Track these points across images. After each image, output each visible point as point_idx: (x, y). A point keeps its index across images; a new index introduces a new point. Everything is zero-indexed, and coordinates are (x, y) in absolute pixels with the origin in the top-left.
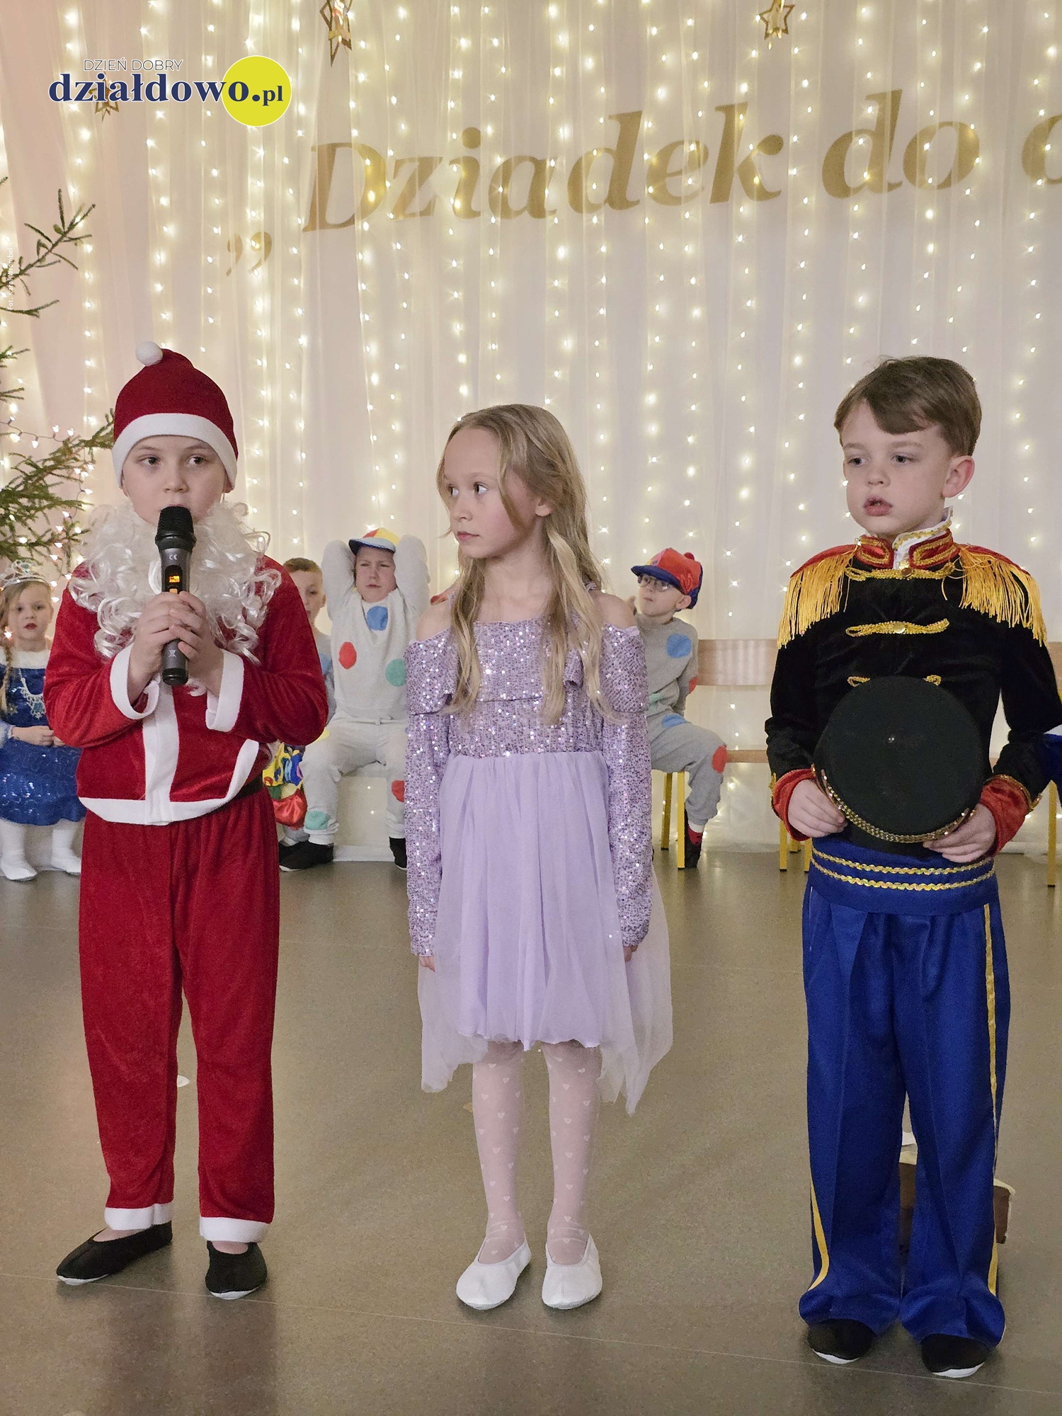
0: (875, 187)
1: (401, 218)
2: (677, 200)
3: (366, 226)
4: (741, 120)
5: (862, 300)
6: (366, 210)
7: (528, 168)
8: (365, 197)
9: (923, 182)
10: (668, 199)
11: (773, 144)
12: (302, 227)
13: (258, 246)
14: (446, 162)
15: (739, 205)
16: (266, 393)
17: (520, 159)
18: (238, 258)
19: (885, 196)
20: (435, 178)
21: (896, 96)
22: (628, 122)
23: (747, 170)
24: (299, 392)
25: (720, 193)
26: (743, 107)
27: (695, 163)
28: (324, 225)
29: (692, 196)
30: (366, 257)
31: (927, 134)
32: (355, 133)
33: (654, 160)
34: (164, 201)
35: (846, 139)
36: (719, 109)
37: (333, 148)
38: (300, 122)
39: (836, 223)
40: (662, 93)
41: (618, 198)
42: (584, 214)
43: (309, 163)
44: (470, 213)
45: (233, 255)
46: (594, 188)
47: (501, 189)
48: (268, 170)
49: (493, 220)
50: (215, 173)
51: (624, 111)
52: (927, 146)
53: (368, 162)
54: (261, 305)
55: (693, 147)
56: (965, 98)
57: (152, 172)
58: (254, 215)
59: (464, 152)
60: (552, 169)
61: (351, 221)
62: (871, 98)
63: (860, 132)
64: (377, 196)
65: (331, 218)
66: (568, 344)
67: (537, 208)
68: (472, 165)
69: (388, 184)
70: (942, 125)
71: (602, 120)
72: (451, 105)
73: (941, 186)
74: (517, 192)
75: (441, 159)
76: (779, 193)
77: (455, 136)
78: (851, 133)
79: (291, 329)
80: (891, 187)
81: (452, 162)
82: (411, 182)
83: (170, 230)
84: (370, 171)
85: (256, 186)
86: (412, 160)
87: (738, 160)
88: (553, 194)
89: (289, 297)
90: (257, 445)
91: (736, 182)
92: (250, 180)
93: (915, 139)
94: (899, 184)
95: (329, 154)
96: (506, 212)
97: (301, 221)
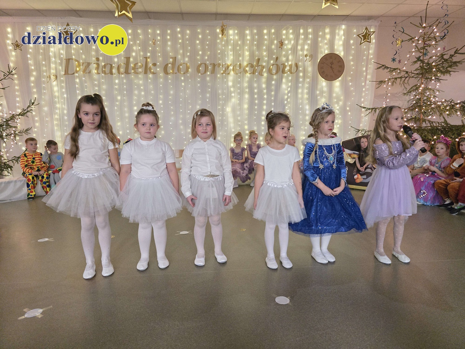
0: (173, 73)
1: (84, 73)
2: (138, 73)
3: (77, 75)
4: (149, 60)
5: (172, 92)
6: (77, 72)
7: (109, 66)
8: (76, 69)
9: (181, 73)
10: (136, 73)
11: (155, 65)
12: (64, 74)
13: (54, 77)
14: (93, 63)
15: (149, 74)
16: (58, 106)
17: (107, 64)
18: (50, 79)
19: (175, 74)
20: (91, 66)
21: (175, 58)
22: (128, 59)
23: (150, 69)
24: (65, 106)
25: (146, 72)
26: (149, 58)
27: (141, 67)
28: (68, 74)
29: (140, 73)
30: (77, 80)
31: (181, 65)
32: (74, 57)
33: (133, 66)
34: (33, 68)
35: (167, 65)
36: (144, 58)
37: (69, 59)
38: (62, 54)
39: (166, 79)
40: (134, 54)
41: (127, 72)
42: (121, 75)
43: (64, 61)
44: (98, 73)
45: (49, 79)
46: (122, 70)
47: (104, 69)
48: (55, 63)
49: (103, 75)
50: (44, 63)
51: (127, 57)
52: (181, 67)
53: (77, 63)
54: (56, 89)
55: (140, 64)
56: (187, 59)
57: (29, 62)
58: (53, 71)
59: (96, 62)
60: (114, 66)
61: (74, 74)
62: (171, 58)
63: (169, 64)
64: (79, 69)
65: (69, 73)
66: (119, 98)
67: (111, 73)
68: (98, 65)
69: (81, 67)
70: (183, 63)
71: (123, 58)
72: (93, 53)
73: (183, 74)
74: (107, 70)
75: (92, 63)
76: (156, 73)
77: (94, 59)
78: (168, 64)
79: (62, 93)
80: (176, 73)
81: (94, 64)
82: (86, 67)
83: (34, 73)
84: (77, 64)
85: (53, 66)
86: (86, 63)
87: (148, 67)
88: (114, 71)
89: (62, 87)
90: (56, 115)
91: (148, 70)
92: (51, 65)
93: (179, 66)
94: (177, 73)
95: (68, 61)
96: (105, 73)
97: (63, 73)
